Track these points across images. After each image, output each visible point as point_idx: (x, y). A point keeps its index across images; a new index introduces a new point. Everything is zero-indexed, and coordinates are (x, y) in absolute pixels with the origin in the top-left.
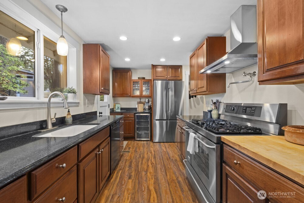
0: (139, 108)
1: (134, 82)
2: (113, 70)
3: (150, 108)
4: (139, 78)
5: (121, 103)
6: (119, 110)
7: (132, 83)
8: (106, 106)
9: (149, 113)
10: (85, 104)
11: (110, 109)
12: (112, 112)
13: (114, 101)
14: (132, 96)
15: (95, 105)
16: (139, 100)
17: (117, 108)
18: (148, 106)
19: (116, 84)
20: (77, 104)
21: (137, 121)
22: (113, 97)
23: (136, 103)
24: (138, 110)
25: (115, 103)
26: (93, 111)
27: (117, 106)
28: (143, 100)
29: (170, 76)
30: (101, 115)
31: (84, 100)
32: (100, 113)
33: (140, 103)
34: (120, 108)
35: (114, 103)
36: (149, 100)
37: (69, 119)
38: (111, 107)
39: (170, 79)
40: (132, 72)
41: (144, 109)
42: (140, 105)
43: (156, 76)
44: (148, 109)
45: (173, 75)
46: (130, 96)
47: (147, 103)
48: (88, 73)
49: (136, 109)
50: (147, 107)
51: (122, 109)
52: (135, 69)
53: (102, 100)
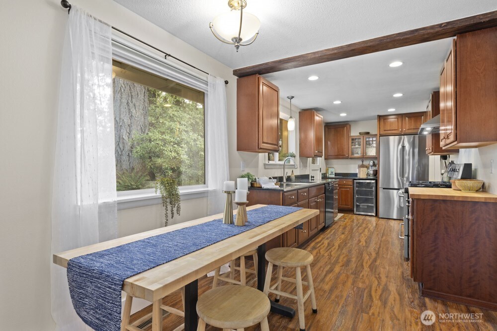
0: (361, 173)
1: (353, 139)
2: (325, 126)
3: (376, 173)
4: (360, 133)
5: (335, 166)
6: (333, 176)
7: (350, 141)
8: (317, 170)
9: (374, 180)
10: (300, 167)
11: (322, 174)
12: (324, 177)
13: (327, 164)
14: (350, 157)
15: (308, 168)
16: (360, 163)
17: (330, 173)
18: (374, 171)
19: (329, 143)
20: (293, 166)
21: (357, 191)
22: (325, 159)
23: (357, 166)
24: (358, 176)
25: (328, 166)
26: (306, 174)
27: (330, 170)
28: (366, 163)
29: (407, 128)
30: (312, 178)
31: (300, 163)
32: (312, 177)
33: (362, 166)
34: (334, 173)
35: (326, 167)
36: (374, 162)
37: (293, 178)
38: (323, 171)
39: (406, 132)
40: (350, 125)
41: (368, 174)
42: (362, 169)
43: (385, 131)
44: (373, 174)
45: (412, 127)
46: (347, 158)
47: (371, 166)
48: (303, 135)
49: (356, 175)
50: (371, 172)
51: (336, 174)
52: (355, 121)
53: (313, 162)
